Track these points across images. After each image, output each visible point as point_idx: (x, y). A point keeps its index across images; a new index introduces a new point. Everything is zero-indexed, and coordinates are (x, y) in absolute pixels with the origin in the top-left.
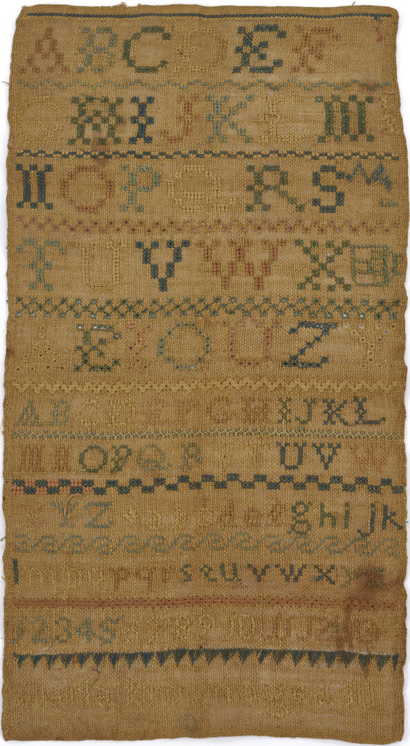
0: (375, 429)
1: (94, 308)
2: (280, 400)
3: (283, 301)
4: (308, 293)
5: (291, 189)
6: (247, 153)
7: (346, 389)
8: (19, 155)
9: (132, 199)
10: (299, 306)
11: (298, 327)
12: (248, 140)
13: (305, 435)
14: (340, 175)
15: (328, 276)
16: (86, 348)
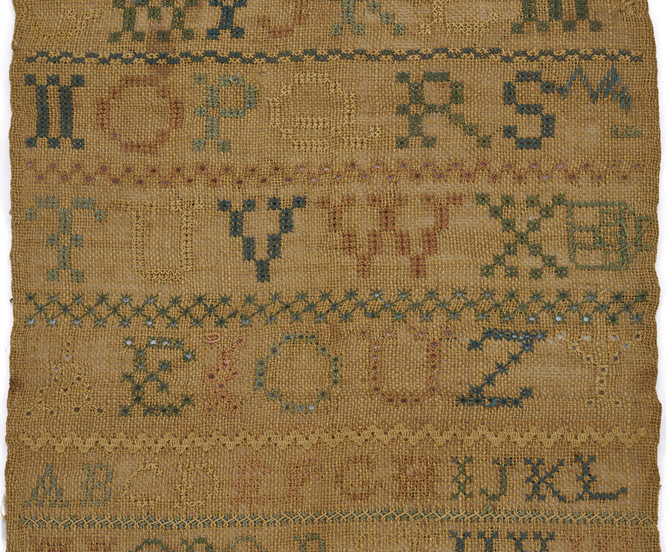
0: (609, 507)
1: (151, 310)
2: (455, 460)
3: (458, 295)
4: (499, 281)
5: (467, 111)
6: (397, 52)
7: (561, 443)
8: (31, 60)
9: (211, 130)
10: (485, 304)
11: (483, 339)
12: (399, 31)
13: (495, 518)
14: (548, 87)
15: (531, 253)
16: (139, 377)
